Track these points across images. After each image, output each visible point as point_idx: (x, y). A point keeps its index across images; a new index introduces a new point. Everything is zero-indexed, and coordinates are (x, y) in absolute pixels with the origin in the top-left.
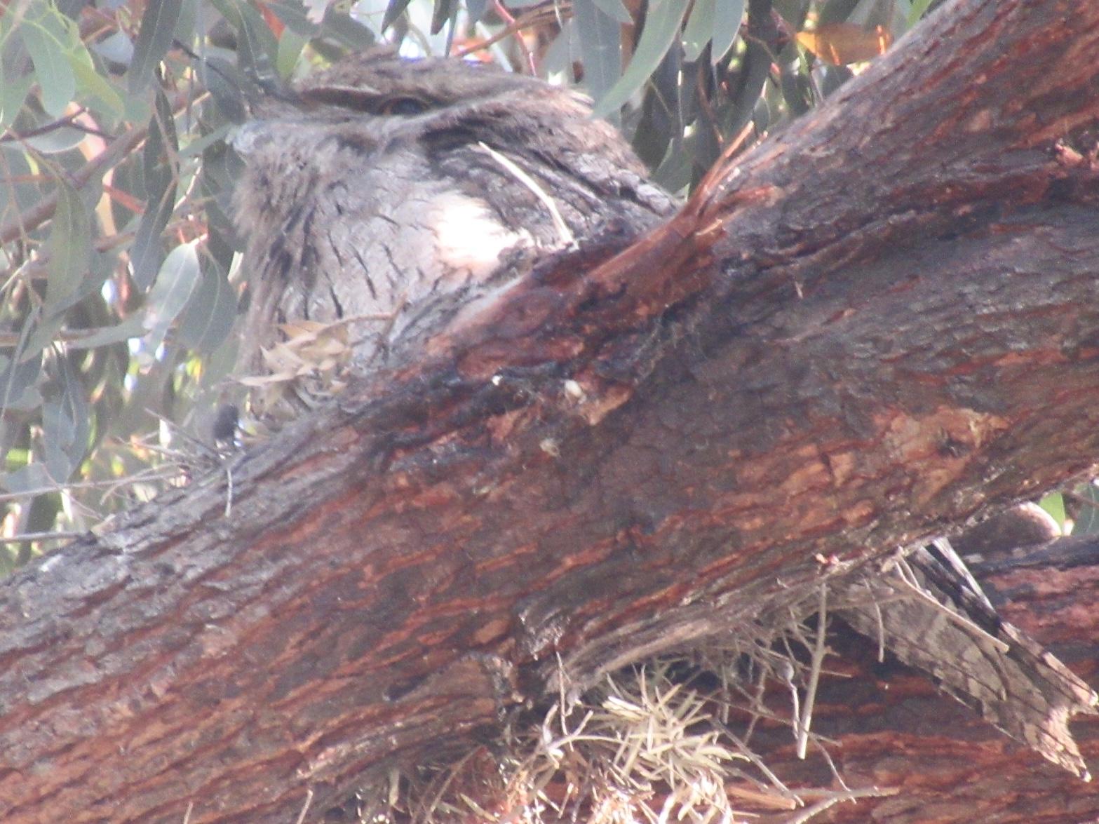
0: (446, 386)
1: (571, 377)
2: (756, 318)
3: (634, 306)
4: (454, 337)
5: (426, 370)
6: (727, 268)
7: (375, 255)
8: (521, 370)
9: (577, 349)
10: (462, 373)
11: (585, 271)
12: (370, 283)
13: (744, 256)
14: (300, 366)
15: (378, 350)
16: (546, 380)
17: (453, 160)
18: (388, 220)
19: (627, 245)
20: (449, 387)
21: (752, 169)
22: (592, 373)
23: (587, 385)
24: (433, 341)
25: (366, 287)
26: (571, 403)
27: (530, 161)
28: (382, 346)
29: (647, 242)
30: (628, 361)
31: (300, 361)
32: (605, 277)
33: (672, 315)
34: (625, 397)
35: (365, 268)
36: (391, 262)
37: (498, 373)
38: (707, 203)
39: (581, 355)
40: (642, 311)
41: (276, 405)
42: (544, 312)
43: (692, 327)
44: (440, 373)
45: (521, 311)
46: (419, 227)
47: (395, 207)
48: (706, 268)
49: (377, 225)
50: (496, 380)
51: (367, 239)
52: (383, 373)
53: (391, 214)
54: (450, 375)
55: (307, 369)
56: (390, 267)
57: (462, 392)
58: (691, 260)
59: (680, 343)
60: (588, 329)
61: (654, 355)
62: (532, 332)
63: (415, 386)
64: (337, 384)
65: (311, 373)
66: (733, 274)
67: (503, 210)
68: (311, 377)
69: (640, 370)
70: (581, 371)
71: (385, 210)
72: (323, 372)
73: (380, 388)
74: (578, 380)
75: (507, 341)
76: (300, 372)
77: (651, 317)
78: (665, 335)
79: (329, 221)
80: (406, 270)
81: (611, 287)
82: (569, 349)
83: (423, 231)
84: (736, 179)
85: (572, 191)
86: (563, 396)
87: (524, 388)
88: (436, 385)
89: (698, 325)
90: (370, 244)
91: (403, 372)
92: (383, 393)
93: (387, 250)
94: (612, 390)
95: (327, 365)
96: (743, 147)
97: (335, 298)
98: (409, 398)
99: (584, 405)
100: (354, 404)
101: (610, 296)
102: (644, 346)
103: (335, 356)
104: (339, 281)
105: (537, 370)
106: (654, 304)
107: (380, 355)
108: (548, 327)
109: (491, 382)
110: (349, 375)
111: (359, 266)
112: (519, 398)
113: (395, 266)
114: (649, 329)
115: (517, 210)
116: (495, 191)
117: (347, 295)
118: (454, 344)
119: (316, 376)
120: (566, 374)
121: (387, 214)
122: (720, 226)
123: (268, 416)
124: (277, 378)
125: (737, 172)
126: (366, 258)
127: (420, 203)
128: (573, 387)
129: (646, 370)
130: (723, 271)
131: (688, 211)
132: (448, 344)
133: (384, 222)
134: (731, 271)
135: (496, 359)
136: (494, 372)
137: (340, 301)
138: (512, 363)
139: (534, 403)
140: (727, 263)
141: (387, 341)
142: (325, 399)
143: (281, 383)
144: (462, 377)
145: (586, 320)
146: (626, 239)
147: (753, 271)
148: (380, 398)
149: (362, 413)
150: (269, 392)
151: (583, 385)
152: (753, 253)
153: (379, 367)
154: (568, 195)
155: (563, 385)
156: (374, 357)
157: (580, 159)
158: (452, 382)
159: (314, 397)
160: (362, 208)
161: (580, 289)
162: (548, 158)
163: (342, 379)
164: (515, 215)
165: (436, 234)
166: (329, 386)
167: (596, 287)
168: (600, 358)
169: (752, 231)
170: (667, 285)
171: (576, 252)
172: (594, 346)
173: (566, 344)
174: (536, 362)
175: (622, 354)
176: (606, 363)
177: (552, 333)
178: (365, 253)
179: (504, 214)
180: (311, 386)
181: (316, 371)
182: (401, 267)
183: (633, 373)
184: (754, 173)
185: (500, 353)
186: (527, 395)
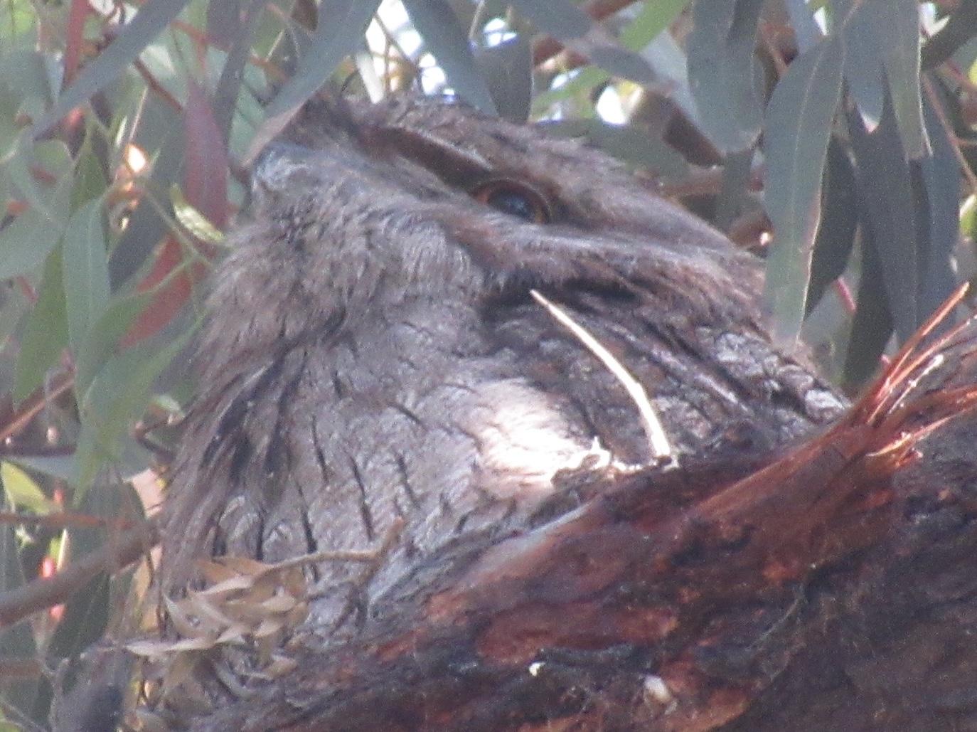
0: (454, 673)
1: (655, 672)
2: (957, 595)
3: (761, 564)
4: (472, 595)
5: (425, 646)
6: (915, 512)
7: (380, 468)
8: (576, 655)
9: (667, 627)
10: (480, 653)
11: (686, 503)
12: (365, 512)
13: (943, 495)
14: (224, 629)
15: (350, 610)
16: (615, 673)
17: (516, 323)
18: (409, 414)
19: (755, 467)
20: (460, 675)
21: (963, 357)
22: (689, 666)
23: (678, 686)
24: (437, 601)
25: (359, 518)
26: (652, 713)
27: (637, 336)
28: (356, 603)
29: (787, 464)
30: (747, 650)
31: (226, 621)
32: (720, 515)
33: (821, 581)
34: (740, 707)
35: (362, 488)
36: (404, 482)
37: (538, 658)
38: (887, 407)
39: (672, 636)
40: (774, 573)
41: (181, 687)
42: (618, 565)
43: (852, 604)
44: (446, 652)
45: (582, 559)
46: (455, 430)
47: (423, 394)
48: (883, 510)
49: (392, 419)
50: (534, 669)
51: (372, 442)
52: (355, 647)
53: (415, 405)
54: (461, 657)
55: (234, 634)
56: (402, 490)
57: (477, 685)
58: (857, 497)
59: (833, 625)
60: (686, 595)
61: (790, 644)
62: (598, 595)
63: (405, 669)
64: (281, 662)
65: (241, 640)
66: (922, 522)
67: (589, 410)
68: (239, 647)
69: (764, 666)
70: (671, 661)
71: (405, 398)
72: (260, 639)
73: (349, 671)
74: (665, 677)
75: (554, 607)
76: (223, 639)
77: (787, 582)
78: (808, 613)
79: (320, 403)
80: (423, 498)
81: (727, 532)
82: (655, 626)
83: (461, 437)
84: (935, 372)
85: (703, 388)
86: (640, 701)
87: (579, 684)
88: (438, 670)
89: (862, 600)
90: (374, 451)
91: (387, 647)
92: (353, 679)
93: (401, 461)
94: (719, 695)
95: (267, 629)
96: (950, 322)
97: (308, 529)
98: (394, 690)
99: (672, 717)
100: (307, 693)
101: (726, 546)
102: (774, 628)
103: (281, 615)
104: (319, 502)
105: (601, 655)
106: (795, 563)
107: (353, 618)
108: (623, 589)
109: (527, 671)
110: (301, 646)
111: (353, 483)
112: (569, 699)
113: (409, 490)
114: (785, 601)
115: (611, 411)
116: (578, 378)
117: (328, 525)
118: (471, 608)
119: (249, 646)
120: (648, 665)
121: (409, 405)
122: (908, 443)
123: (168, 706)
124: (185, 645)
125: (939, 360)
126: (365, 474)
127: (460, 392)
128: (657, 687)
129: (775, 667)
130: (908, 515)
131: (856, 417)
132: (460, 606)
133: (400, 417)
134: (920, 518)
135: (534, 634)
136: (532, 654)
137: (315, 534)
138: (561, 642)
139: (593, 708)
140: (914, 505)
141: (366, 596)
142: (261, 683)
143: (191, 654)
144: (481, 661)
145: (685, 582)
146: (755, 457)
147: (956, 519)
148: (347, 686)
149: (317, 709)
150: (172, 668)
151: (672, 684)
152: (958, 491)
153: (349, 638)
154: (694, 395)
155: (642, 682)
156: (342, 621)
157: (723, 341)
158: (464, 668)
159: (243, 680)
160: (372, 392)
161: (677, 530)
162: (667, 334)
163: (289, 653)
164: (610, 420)
165: (479, 445)
166: (268, 663)
167: (703, 530)
168: (704, 643)
169: (960, 456)
170: (817, 532)
171: (675, 471)
172: (695, 623)
173: (650, 617)
174: (598, 643)
175: (740, 641)
176: (710, 651)
177: (629, 599)
178: (365, 464)
179: (591, 416)
180: (241, 661)
181: (248, 637)
182: (418, 492)
183: (753, 669)
184: (966, 363)
185: (543, 626)
186: (582, 696)
